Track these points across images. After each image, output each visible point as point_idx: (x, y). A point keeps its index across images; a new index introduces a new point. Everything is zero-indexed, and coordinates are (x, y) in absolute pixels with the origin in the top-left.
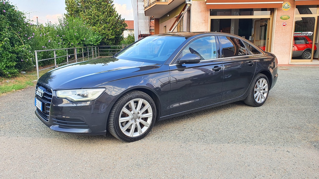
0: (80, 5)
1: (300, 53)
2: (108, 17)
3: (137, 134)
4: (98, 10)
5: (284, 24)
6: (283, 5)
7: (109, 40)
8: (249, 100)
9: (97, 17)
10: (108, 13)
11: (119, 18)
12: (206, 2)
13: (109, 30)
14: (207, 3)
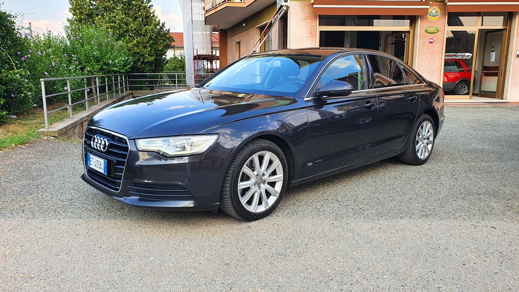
0: (95, 5)
1: (452, 86)
2: (143, 26)
3: (262, 209)
4: (125, 15)
5: (431, 41)
6: (430, 11)
7: (145, 65)
8: (409, 155)
9: (124, 26)
10: (142, 19)
11: (161, 28)
12: (313, 4)
13: (145, 47)
14: (315, 6)
